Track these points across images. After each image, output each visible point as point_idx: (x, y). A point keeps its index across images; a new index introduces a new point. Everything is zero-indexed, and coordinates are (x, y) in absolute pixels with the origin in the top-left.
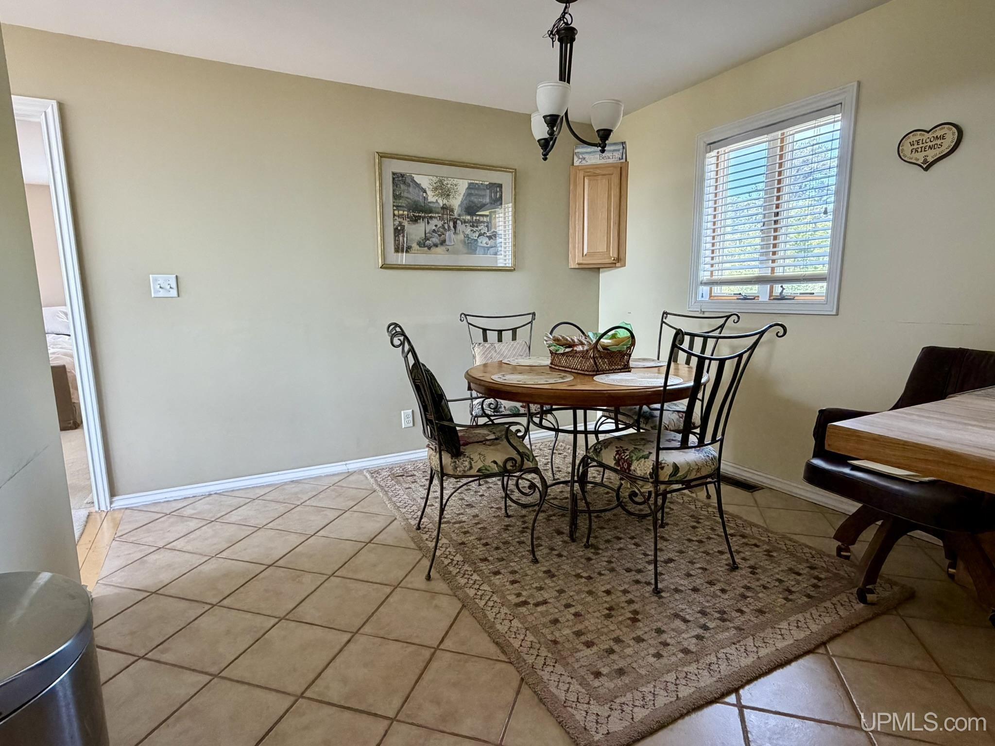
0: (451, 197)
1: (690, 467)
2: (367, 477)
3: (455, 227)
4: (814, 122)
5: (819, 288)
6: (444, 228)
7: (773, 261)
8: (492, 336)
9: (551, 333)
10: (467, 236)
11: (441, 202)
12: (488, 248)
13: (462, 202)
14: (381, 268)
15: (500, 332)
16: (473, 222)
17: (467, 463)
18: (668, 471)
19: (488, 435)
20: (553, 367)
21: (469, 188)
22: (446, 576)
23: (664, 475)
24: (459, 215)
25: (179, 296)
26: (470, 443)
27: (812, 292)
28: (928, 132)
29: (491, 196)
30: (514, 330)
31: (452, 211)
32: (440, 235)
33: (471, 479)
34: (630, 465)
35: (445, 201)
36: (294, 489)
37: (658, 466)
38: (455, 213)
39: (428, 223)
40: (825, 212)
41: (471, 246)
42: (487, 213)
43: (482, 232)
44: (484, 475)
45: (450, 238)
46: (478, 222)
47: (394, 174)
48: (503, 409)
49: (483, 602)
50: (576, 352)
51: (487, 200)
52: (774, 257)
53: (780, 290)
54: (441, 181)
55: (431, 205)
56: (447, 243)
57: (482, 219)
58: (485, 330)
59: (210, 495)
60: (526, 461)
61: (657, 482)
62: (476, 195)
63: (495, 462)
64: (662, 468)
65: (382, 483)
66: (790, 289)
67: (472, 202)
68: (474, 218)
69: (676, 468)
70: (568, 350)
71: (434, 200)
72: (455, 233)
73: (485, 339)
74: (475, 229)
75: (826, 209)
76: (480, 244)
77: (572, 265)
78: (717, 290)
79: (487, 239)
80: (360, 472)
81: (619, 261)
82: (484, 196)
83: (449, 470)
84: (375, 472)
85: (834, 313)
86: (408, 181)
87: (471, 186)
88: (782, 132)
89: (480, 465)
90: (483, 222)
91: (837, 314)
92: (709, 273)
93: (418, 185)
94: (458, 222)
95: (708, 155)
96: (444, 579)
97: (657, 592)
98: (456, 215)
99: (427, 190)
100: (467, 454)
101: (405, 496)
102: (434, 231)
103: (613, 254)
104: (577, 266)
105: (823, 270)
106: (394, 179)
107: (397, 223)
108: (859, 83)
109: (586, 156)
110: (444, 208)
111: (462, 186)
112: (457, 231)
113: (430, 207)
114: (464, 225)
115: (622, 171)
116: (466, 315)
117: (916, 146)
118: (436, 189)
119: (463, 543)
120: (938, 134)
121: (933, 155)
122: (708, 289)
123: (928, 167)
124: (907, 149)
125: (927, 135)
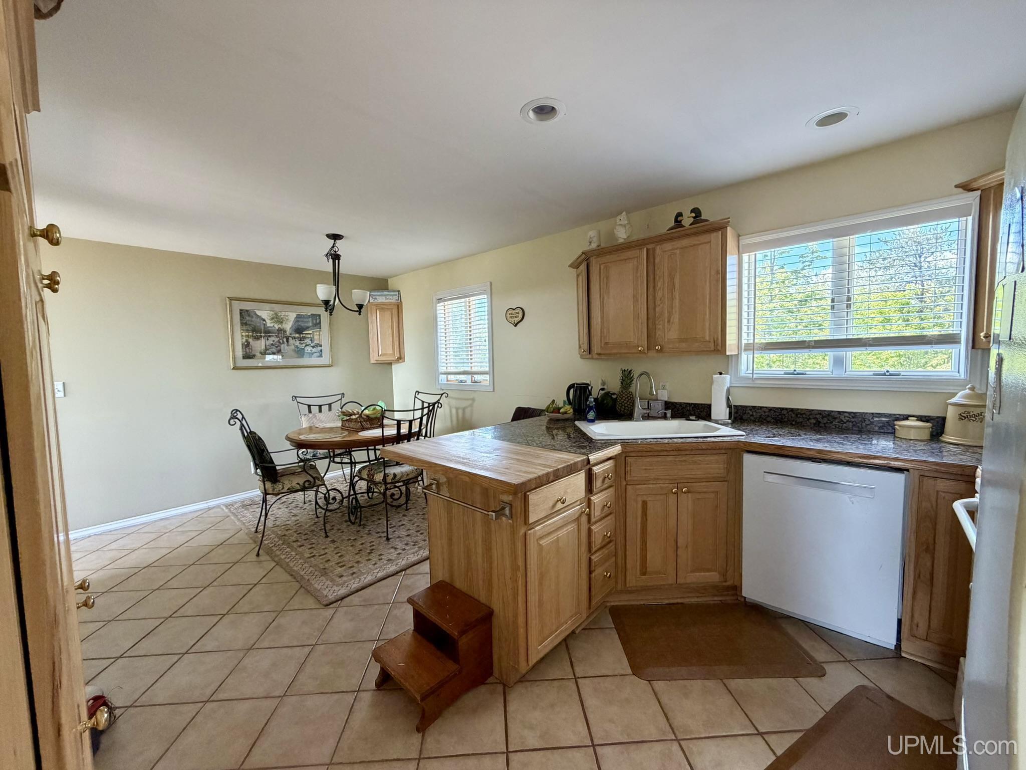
0: (284, 323)
1: (402, 474)
2: (223, 509)
3: (288, 341)
4: (478, 297)
5: (487, 377)
6: (280, 342)
7: (471, 363)
8: (315, 409)
9: (341, 408)
10: (297, 347)
11: (277, 326)
12: (313, 354)
13: (292, 326)
14: (233, 369)
15: (320, 406)
16: (300, 338)
17: (281, 486)
18: (391, 477)
19: (298, 469)
20: (343, 428)
21: (296, 318)
22: (269, 552)
23: (389, 480)
24: (291, 334)
25: (65, 396)
26: (285, 475)
27: (486, 379)
28: (514, 310)
29: (313, 321)
30: (330, 405)
31: (285, 331)
32: (277, 347)
33: (283, 495)
34: (373, 477)
35: (280, 326)
36: (163, 523)
37: (385, 476)
38: (288, 333)
39: (268, 339)
40: (485, 341)
41: (300, 353)
42: (310, 332)
43: (308, 343)
44: (292, 491)
45: (284, 348)
46: (305, 338)
47: (241, 310)
48: (318, 454)
49: (304, 572)
50: (352, 419)
51: (310, 324)
52: (472, 361)
53: (474, 378)
54: (276, 314)
55: (270, 328)
56: (282, 351)
57: (307, 336)
58: (309, 406)
59: (90, 536)
60: (317, 481)
61: (386, 484)
62: (302, 321)
63: (298, 484)
64: (388, 476)
65: (235, 511)
66: (478, 378)
67: (299, 325)
68: (302, 335)
69: (395, 475)
70: (348, 418)
71: (272, 325)
72: (288, 345)
73: (310, 412)
74: (302, 342)
76: (306, 351)
77: (372, 361)
78: (449, 377)
79: (311, 348)
80: (218, 506)
81: (401, 358)
82: (308, 322)
83: (270, 491)
84: (228, 506)
85: (492, 390)
86: (252, 314)
87: (299, 317)
88: (469, 298)
89: (289, 486)
90: (309, 338)
91: (494, 391)
92: (445, 368)
93: (258, 316)
94: (290, 338)
95: (438, 305)
96: (268, 554)
97: (388, 539)
98: (288, 334)
99: (266, 319)
100: (281, 481)
101: (251, 517)
102: (272, 344)
103: (397, 355)
104: (376, 362)
105: (487, 369)
106: (241, 313)
107: (244, 340)
108: (491, 283)
109: (377, 297)
110: (280, 330)
111: (292, 316)
112: (289, 344)
113: (269, 330)
114: (294, 340)
115: (399, 307)
116: (296, 397)
118: (273, 319)
119: (285, 535)
120: (517, 311)
121: (517, 320)
122: (445, 376)
123: (516, 326)
124: (508, 316)
125: (514, 312)
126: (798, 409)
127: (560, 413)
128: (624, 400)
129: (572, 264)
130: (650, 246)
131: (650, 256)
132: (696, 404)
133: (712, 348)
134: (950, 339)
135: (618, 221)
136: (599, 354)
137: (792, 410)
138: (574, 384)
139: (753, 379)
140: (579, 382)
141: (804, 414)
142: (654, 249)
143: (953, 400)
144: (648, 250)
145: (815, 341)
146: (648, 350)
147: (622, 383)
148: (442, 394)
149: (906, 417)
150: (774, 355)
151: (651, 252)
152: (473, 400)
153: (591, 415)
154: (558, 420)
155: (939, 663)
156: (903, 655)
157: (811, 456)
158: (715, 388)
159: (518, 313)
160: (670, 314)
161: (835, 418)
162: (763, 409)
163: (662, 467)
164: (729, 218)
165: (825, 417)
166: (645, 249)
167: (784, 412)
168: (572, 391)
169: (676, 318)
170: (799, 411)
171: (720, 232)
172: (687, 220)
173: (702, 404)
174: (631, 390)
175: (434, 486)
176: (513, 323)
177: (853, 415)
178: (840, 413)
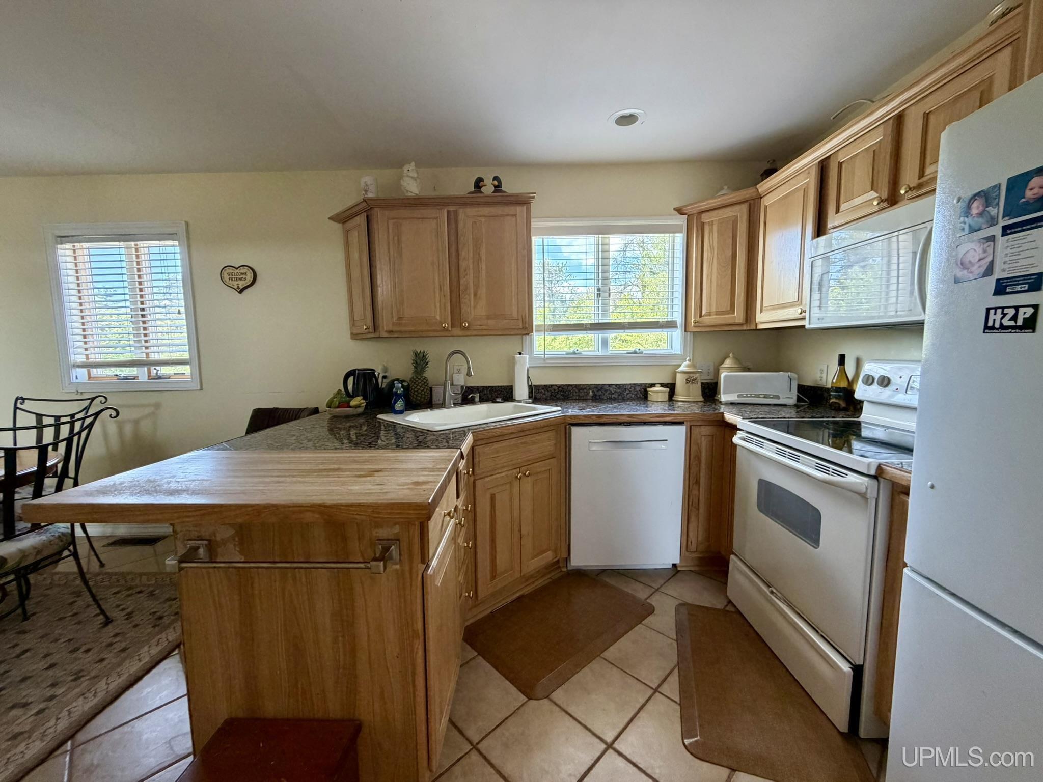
4: (158, 242)
5: (186, 369)
7: (147, 348)
27: (183, 372)
28: (237, 269)
40: (179, 313)
52: (147, 344)
53: (155, 371)
66: (164, 370)
75: (179, 310)
78: (95, 372)
85: (199, 388)
88: (136, 243)
91: (201, 389)
92: (84, 357)
95: (59, 247)
105: (186, 356)
108: (187, 224)
117: (231, 276)
120: (243, 270)
121: (242, 284)
122: (85, 371)
123: (241, 292)
124: (226, 277)
125: (236, 271)
126: (580, 385)
127: (350, 407)
128: (421, 387)
129: (337, 215)
130: (452, 208)
131: (453, 219)
132: (493, 387)
133: (521, 326)
134: (671, 325)
135: (406, 171)
136: (391, 332)
137: (576, 386)
138: (354, 370)
139: (545, 359)
140: (360, 367)
141: (585, 388)
142: (456, 213)
143: (680, 369)
144: (448, 212)
145: (590, 324)
146: (452, 327)
147: (415, 367)
148: (93, 399)
149: (653, 385)
150: (562, 336)
151: (452, 217)
152: (157, 406)
153: (399, 405)
154: (348, 417)
155: (697, 566)
156: (679, 569)
157: (622, 421)
158: (517, 368)
159: (245, 274)
160: (477, 286)
161: (606, 391)
162: (553, 387)
163: (507, 453)
164: (535, 193)
165: (600, 390)
166: (446, 210)
167: (570, 388)
168: (351, 380)
169: (483, 292)
170: (581, 387)
171: (525, 207)
172: (488, 189)
173: (498, 387)
174: (425, 375)
175: (201, 551)
176: (235, 287)
177: (618, 386)
178: (610, 385)
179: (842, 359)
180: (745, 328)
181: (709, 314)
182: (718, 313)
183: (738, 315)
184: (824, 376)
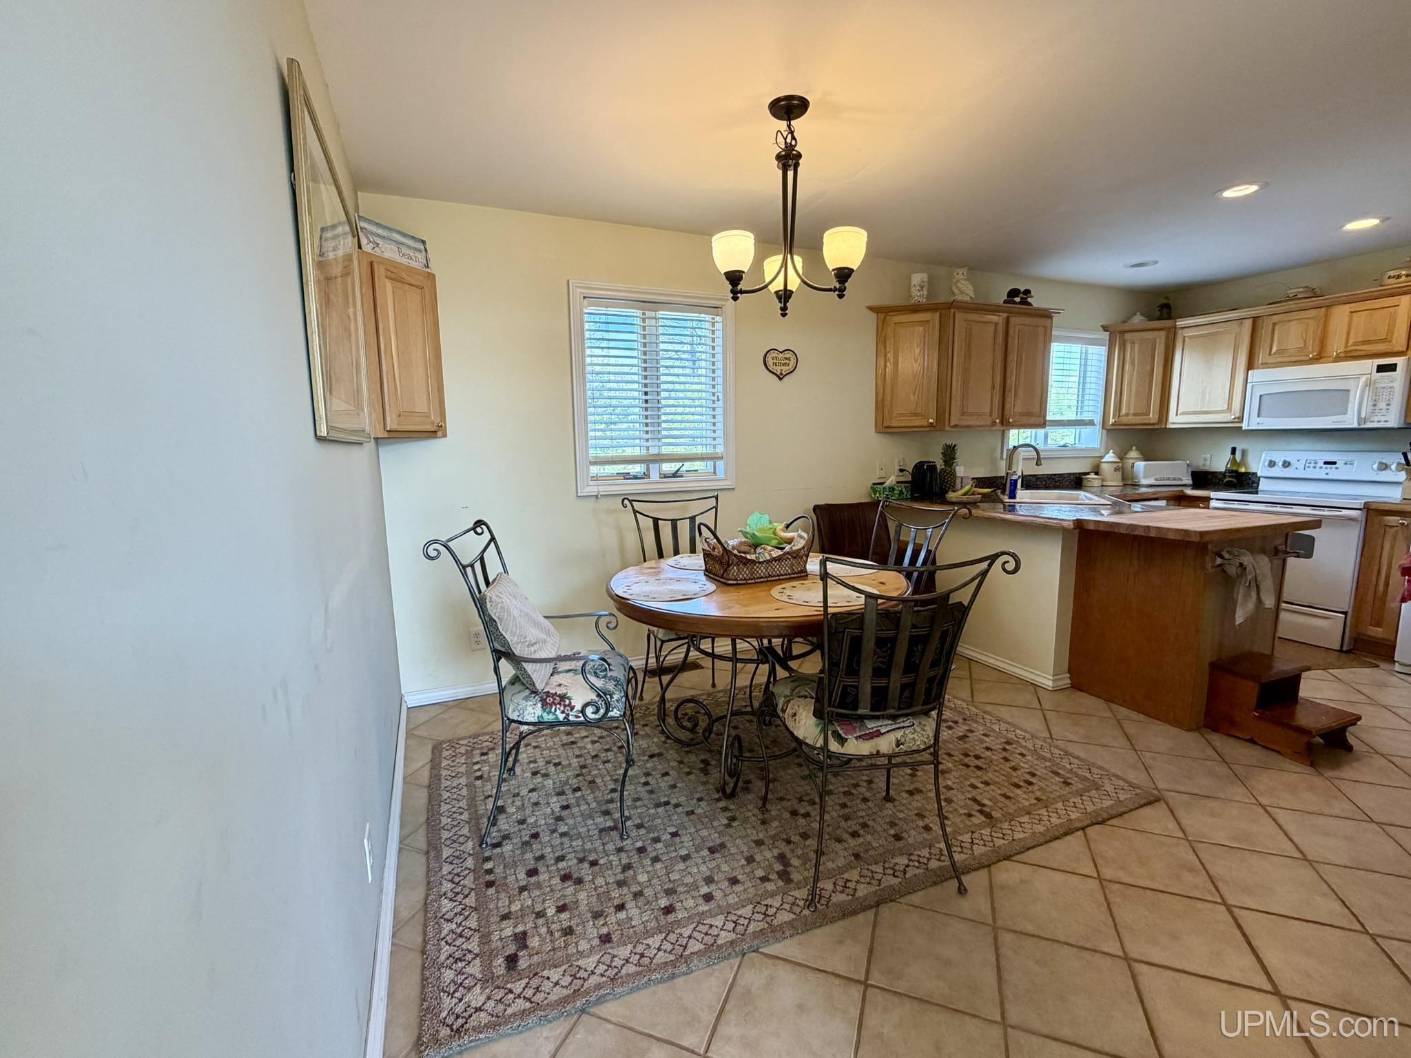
28: (781, 353)
85: (734, 486)
91: (736, 487)
109: (379, 242)
117: (774, 361)
120: (788, 355)
124: (770, 362)
125: (781, 355)
130: (1005, 316)
134: (1091, 423)
144: (1003, 319)
149: (1084, 474)
159: (789, 359)
164: (1056, 309)
166: (1001, 317)
169: (1021, 392)
176: (778, 373)
177: (1060, 475)
178: (1055, 475)
179: (1234, 451)
180: (1156, 427)
181: (1127, 415)
182: (1135, 415)
183: (1153, 416)
184: (1208, 463)
